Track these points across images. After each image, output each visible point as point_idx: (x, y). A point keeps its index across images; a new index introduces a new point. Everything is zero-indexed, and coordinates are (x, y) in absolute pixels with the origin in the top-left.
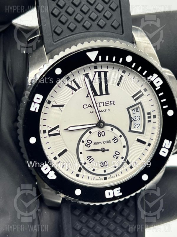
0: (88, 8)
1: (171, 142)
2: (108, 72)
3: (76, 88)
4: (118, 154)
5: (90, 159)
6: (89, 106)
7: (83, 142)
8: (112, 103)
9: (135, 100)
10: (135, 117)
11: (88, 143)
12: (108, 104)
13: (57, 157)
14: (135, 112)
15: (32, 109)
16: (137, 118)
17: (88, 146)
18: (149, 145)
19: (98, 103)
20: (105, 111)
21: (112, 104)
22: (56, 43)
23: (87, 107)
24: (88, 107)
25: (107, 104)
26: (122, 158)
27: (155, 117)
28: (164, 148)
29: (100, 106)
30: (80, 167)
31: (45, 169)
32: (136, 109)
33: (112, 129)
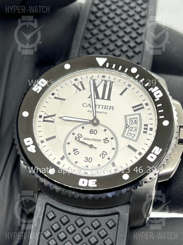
1: (161, 150)
2: (114, 82)
4: (106, 154)
5: (76, 151)
6: (89, 105)
7: (73, 134)
9: (135, 111)
10: (132, 128)
11: (78, 137)
12: (107, 108)
13: (45, 141)
14: (133, 123)
15: (35, 89)
17: (78, 139)
18: (140, 154)
19: (98, 105)
20: (102, 113)
21: (111, 109)
24: (88, 106)
25: (106, 108)
26: (109, 159)
28: (153, 154)
29: (99, 108)
30: (63, 156)
31: (28, 142)
32: (134, 121)
33: (105, 130)
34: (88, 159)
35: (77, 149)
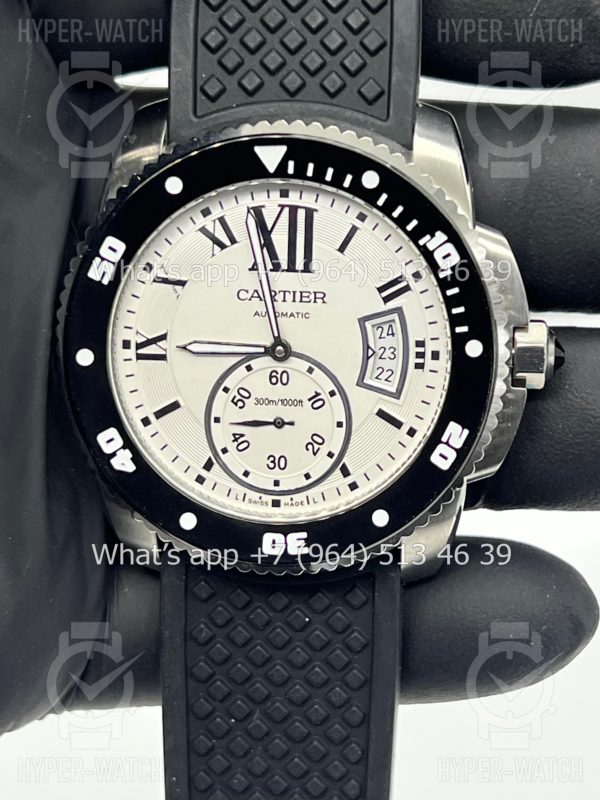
0: (301, 39)
1: (466, 432)
2: (316, 210)
3: (226, 241)
4: (320, 441)
5: (240, 440)
6: (256, 295)
7: (226, 390)
8: (320, 297)
9: (386, 300)
10: (382, 350)
11: (238, 397)
12: (307, 299)
13: (152, 418)
14: (384, 334)
16: (388, 353)
17: (240, 404)
18: (412, 432)
19: (279, 292)
20: (296, 315)
21: (319, 301)
22: (201, 120)
23: (249, 296)
24: (252, 297)
25: (304, 299)
26: (330, 455)
27: (435, 355)
28: (446, 446)
29: (284, 301)
30: (210, 459)
31: (108, 442)
32: (386, 327)
33: (310, 370)
34: (276, 461)
35: (242, 435)
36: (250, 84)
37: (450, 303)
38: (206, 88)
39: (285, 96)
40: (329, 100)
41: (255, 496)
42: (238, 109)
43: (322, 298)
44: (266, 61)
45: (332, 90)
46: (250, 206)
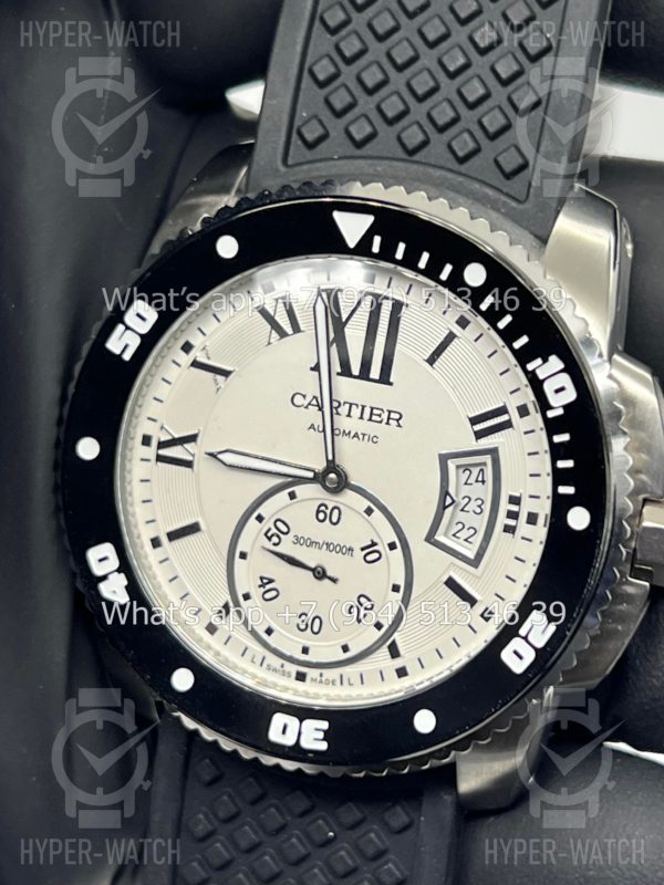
1: (552, 628)
3: (288, 328)
5: (268, 587)
6: (314, 402)
7: (260, 519)
8: (395, 418)
9: (479, 435)
10: (467, 500)
11: (274, 531)
12: (378, 419)
13: (164, 539)
14: (472, 480)
15: (114, 345)
16: (473, 506)
19: (345, 403)
20: (361, 437)
21: (393, 423)
22: (290, 170)
23: (306, 402)
24: (309, 404)
25: (374, 418)
26: (378, 626)
27: (532, 519)
28: (523, 641)
29: (349, 415)
30: (227, 603)
31: (101, 560)
32: (475, 471)
33: (369, 511)
34: (309, 622)
35: (271, 581)
36: (358, 133)
37: (557, 452)
38: (304, 130)
39: (401, 153)
40: (456, 166)
41: (276, 661)
42: (337, 163)
43: (398, 420)
44: (383, 106)
45: (461, 154)
46: (323, 287)
